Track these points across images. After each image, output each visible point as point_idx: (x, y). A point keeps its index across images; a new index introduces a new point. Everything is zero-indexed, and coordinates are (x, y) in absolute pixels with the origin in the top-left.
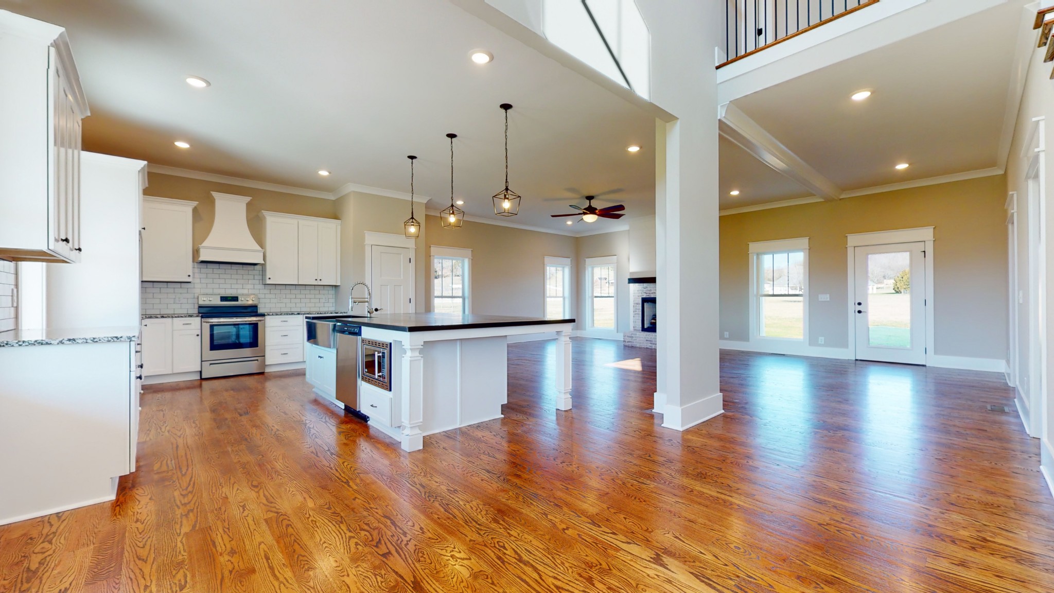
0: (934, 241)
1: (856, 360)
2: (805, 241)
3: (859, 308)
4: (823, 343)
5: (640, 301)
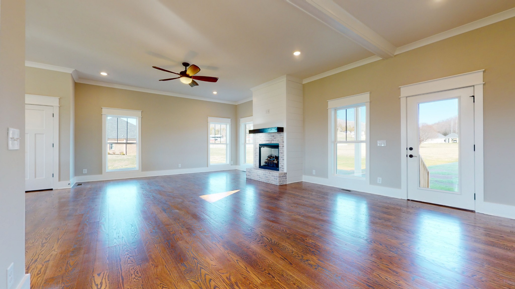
0: (484, 84)
1: (408, 200)
3: (410, 152)
4: (381, 183)
5: (259, 147)
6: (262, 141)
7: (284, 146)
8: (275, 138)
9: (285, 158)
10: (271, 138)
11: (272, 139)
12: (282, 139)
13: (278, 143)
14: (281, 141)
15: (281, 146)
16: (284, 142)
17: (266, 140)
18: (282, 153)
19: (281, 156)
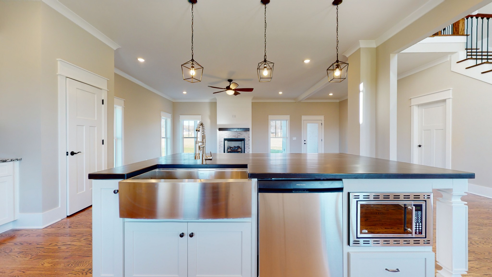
0: (324, 120)
2: (288, 117)
3: (305, 142)
5: (223, 140)
6: (228, 137)
7: (249, 140)
8: (241, 135)
9: (251, 147)
10: (238, 135)
13: (245, 138)
14: (247, 137)
15: (247, 140)
16: (249, 137)
17: (232, 136)
18: (248, 144)
19: (247, 146)
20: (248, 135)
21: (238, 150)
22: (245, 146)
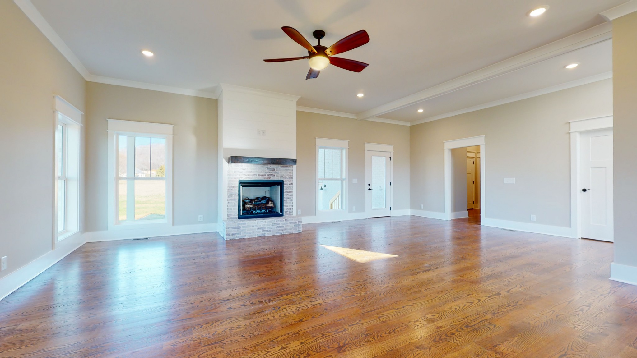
0: (393, 152)
1: (368, 218)
5: (237, 185)
6: (248, 176)
7: (292, 184)
8: (275, 173)
9: (294, 198)
10: (269, 172)
11: (271, 174)
12: (289, 174)
13: (283, 179)
14: (288, 177)
15: (288, 184)
16: (292, 178)
17: (256, 175)
18: (289, 192)
19: (288, 196)
20: (290, 173)
21: (268, 204)
22: (284, 196)
